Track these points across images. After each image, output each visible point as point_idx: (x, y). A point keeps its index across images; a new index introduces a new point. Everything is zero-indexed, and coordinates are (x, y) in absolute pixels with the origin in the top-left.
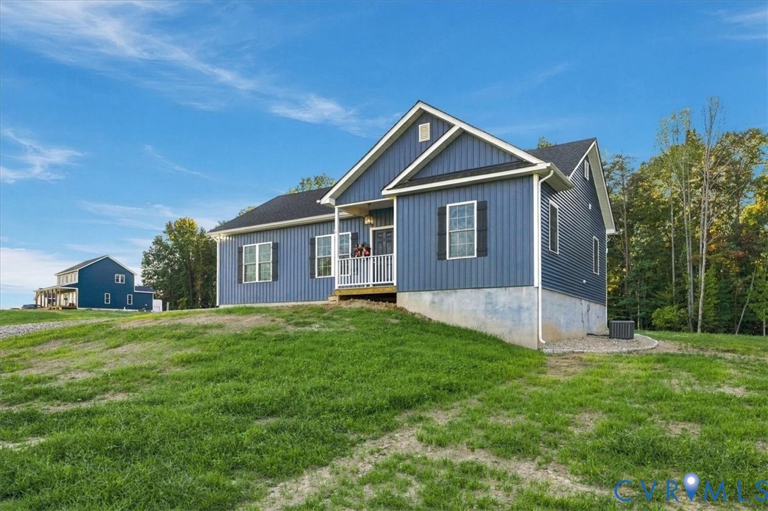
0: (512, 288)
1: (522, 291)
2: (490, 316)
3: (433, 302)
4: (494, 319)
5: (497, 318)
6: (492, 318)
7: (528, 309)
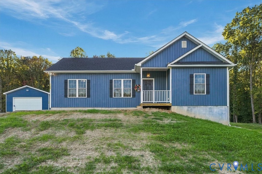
0: (219, 106)
1: (223, 107)
2: (211, 116)
3: (188, 110)
4: (212, 117)
5: (214, 117)
6: (211, 117)
7: (225, 114)
